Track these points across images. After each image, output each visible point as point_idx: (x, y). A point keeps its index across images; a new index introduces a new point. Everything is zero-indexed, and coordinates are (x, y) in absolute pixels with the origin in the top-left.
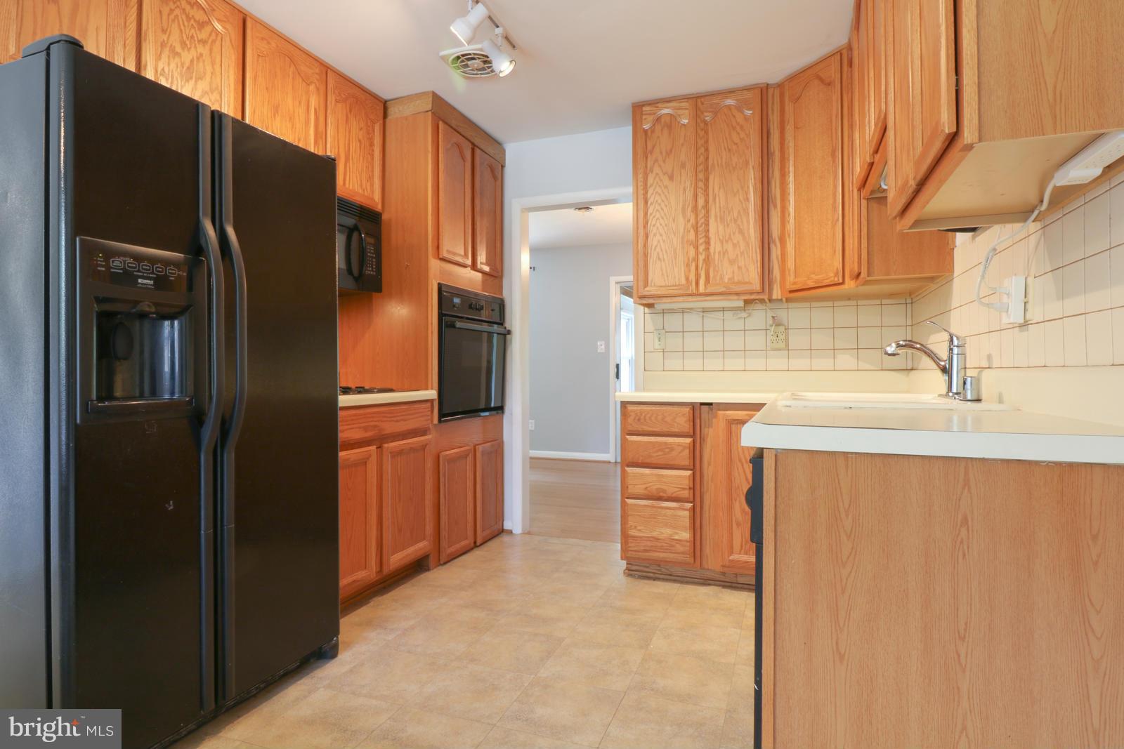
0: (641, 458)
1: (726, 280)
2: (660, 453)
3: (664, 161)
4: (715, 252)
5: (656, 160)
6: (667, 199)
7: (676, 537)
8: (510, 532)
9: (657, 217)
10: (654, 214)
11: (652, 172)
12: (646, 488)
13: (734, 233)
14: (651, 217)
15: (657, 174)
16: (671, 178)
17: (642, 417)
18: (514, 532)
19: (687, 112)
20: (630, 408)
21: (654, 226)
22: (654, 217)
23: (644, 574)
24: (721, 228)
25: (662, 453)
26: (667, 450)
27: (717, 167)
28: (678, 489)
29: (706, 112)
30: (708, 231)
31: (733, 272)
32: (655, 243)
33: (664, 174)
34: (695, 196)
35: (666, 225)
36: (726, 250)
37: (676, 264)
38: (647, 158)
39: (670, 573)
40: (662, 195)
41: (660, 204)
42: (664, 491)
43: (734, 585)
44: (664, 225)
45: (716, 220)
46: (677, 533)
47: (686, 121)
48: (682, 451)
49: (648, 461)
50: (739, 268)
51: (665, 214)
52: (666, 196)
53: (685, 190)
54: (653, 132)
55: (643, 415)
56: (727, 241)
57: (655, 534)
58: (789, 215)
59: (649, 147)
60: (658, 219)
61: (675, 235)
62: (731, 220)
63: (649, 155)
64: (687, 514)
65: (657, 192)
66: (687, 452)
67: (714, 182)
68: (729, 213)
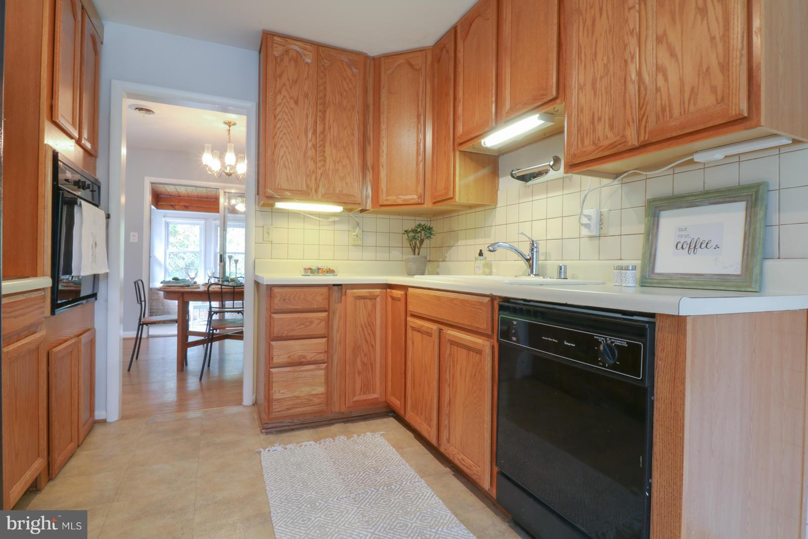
0: (285, 332)
1: (337, 192)
2: (302, 326)
3: (291, 88)
4: (329, 169)
5: (284, 85)
6: (293, 119)
7: (314, 392)
8: (104, 422)
9: (284, 132)
10: (281, 129)
11: (280, 93)
12: (290, 356)
13: (344, 157)
14: (279, 131)
15: (285, 97)
16: (296, 103)
17: (287, 298)
18: (108, 420)
19: (311, 53)
20: (276, 290)
21: (281, 138)
22: (281, 131)
23: (280, 429)
24: (334, 151)
25: (303, 326)
26: (308, 323)
27: (332, 104)
28: (316, 354)
29: (326, 59)
30: (324, 152)
31: (342, 186)
32: (282, 153)
33: (291, 98)
34: (316, 122)
35: (291, 140)
36: (338, 169)
37: (299, 173)
38: (276, 80)
39: (301, 422)
40: (289, 115)
41: (286, 122)
42: (304, 357)
43: (350, 419)
44: (289, 139)
45: (331, 145)
46: (315, 389)
47: (308, 60)
48: (320, 323)
49: (291, 334)
50: (347, 184)
51: (291, 131)
52: (291, 116)
53: (307, 115)
54: (282, 60)
55: (288, 295)
56: (338, 162)
57: (296, 394)
58: (383, 152)
59: (278, 72)
60: (285, 134)
61: (298, 150)
62: (341, 147)
63: (278, 79)
64: (322, 372)
65: (284, 111)
66: (323, 324)
67: (330, 115)
68: (340, 141)
